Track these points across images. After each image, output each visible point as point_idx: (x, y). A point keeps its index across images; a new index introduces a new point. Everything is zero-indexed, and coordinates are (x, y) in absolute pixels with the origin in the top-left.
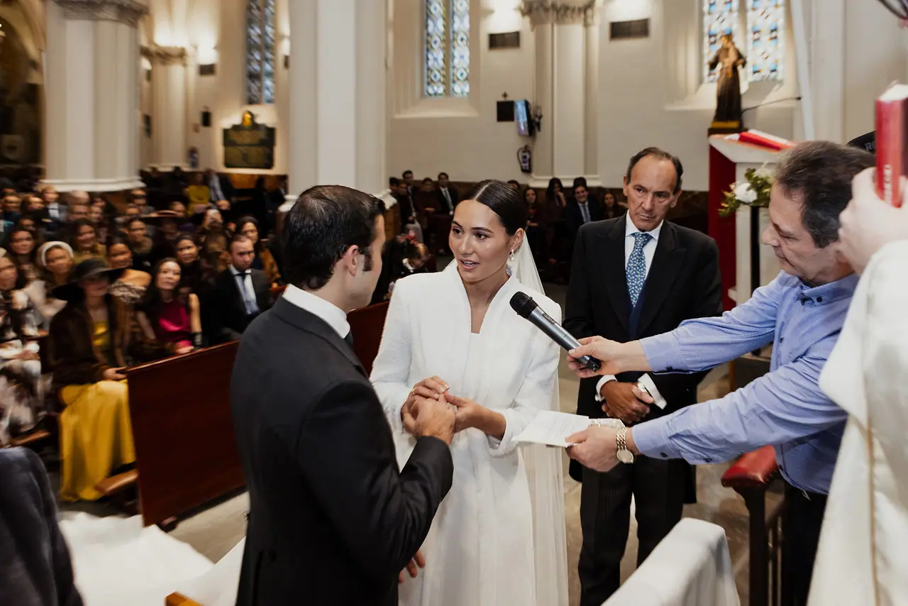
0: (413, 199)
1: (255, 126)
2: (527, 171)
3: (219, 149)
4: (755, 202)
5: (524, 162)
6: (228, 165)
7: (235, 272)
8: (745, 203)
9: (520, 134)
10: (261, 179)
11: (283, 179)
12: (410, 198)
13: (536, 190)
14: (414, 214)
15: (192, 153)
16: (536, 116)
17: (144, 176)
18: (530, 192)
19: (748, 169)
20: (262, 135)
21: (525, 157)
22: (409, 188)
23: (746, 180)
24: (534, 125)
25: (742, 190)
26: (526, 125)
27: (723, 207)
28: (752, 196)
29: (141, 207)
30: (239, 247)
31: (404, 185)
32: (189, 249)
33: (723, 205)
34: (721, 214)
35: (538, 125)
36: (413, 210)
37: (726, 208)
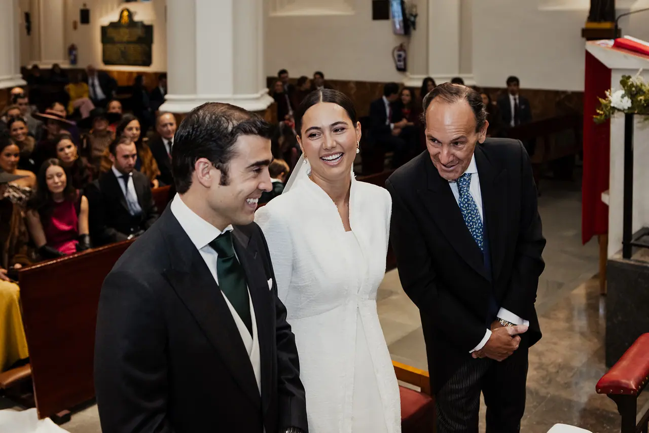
0: (289, 97)
1: (132, 24)
2: (402, 69)
3: (98, 47)
4: (629, 108)
5: (399, 61)
6: (107, 62)
7: (117, 174)
8: (619, 110)
9: (395, 33)
10: (140, 75)
11: (162, 77)
12: (287, 96)
13: (412, 90)
14: (291, 113)
15: (72, 51)
16: (412, 15)
17: (26, 73)
18: (406, 92)
19: (623, 76)
20: (139, 32)
21: (400, 56)
22: (286, 87)
23: (622, 87)
24: (409, 24)
25: (617, 97)
26: (402, 24)
27: (598, 114)
28: (627, 103)
29: (24, 107)
30: (122, 150)
31: (279, 83)
32: (68, 149)
33: (598, 111)
34: (595, 120)
35: (414, 24)
36: (290, 108)
37: (601, 115)
